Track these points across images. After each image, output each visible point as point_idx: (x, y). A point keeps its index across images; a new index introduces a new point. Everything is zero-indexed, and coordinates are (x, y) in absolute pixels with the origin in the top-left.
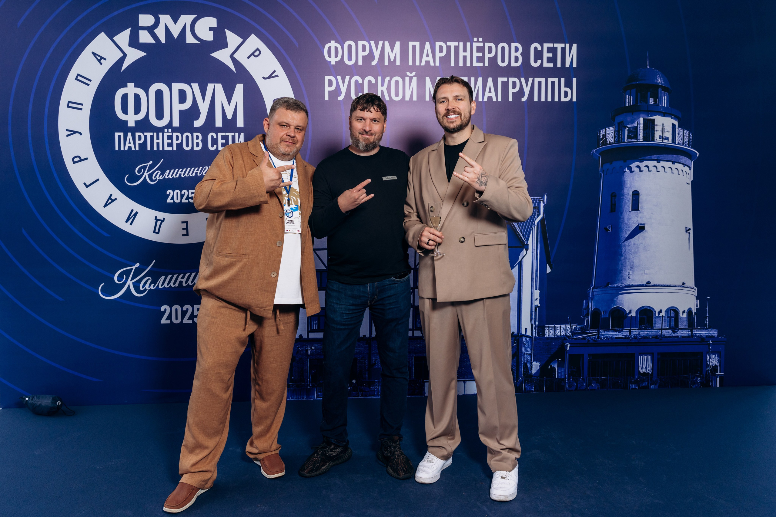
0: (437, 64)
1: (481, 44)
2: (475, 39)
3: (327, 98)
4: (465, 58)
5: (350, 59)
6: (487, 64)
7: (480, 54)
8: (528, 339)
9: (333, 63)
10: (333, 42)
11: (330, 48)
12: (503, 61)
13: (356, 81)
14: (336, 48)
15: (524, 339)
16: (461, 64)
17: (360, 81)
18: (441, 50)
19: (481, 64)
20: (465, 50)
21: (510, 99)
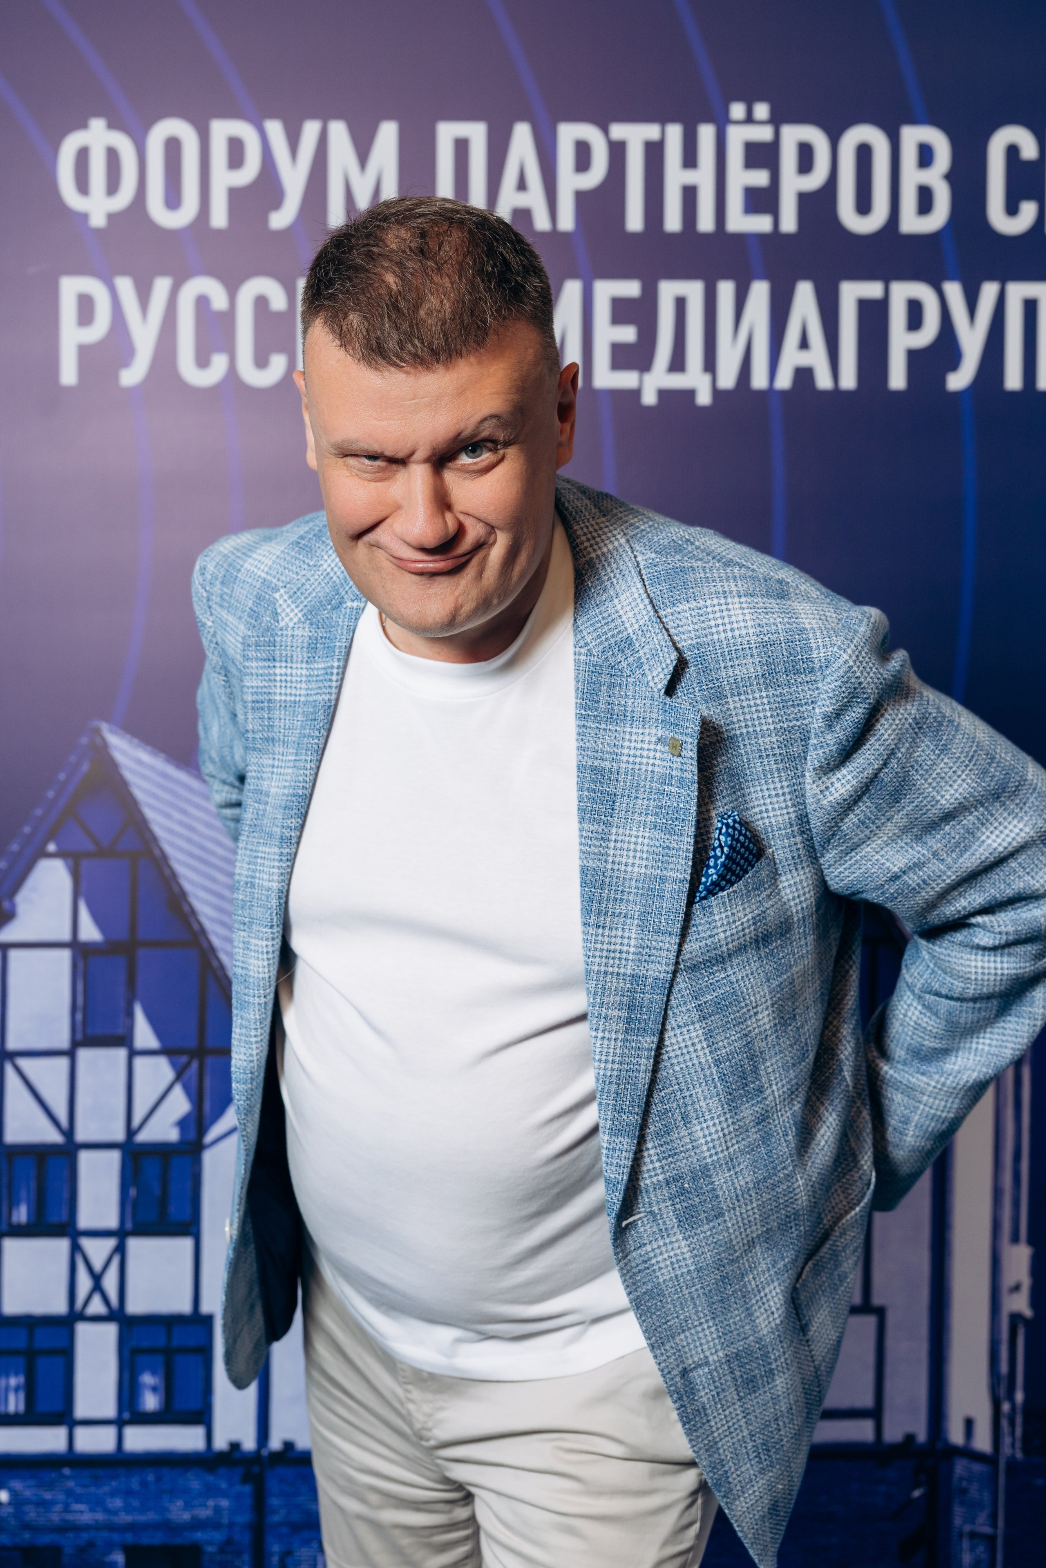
0: (567, 222)
1: (764, 134)
2: (737, 110)
3: (69, 374)
4: (690, 194)
5: (173, 200)
6: (789, 223)
7: (760, 178)
8: (977, 1467)
9: (98, 220)
10: (98, 125)
11: (83, 156)
12: (864, 206)
13: (202, 302)
14: (113, 156)
15: (960, 1467)
16: (673, 222)
17: (219, 300)
18: (583, 161)
19: (761, 224)
20: (690, 160)
21: (897, 379)
